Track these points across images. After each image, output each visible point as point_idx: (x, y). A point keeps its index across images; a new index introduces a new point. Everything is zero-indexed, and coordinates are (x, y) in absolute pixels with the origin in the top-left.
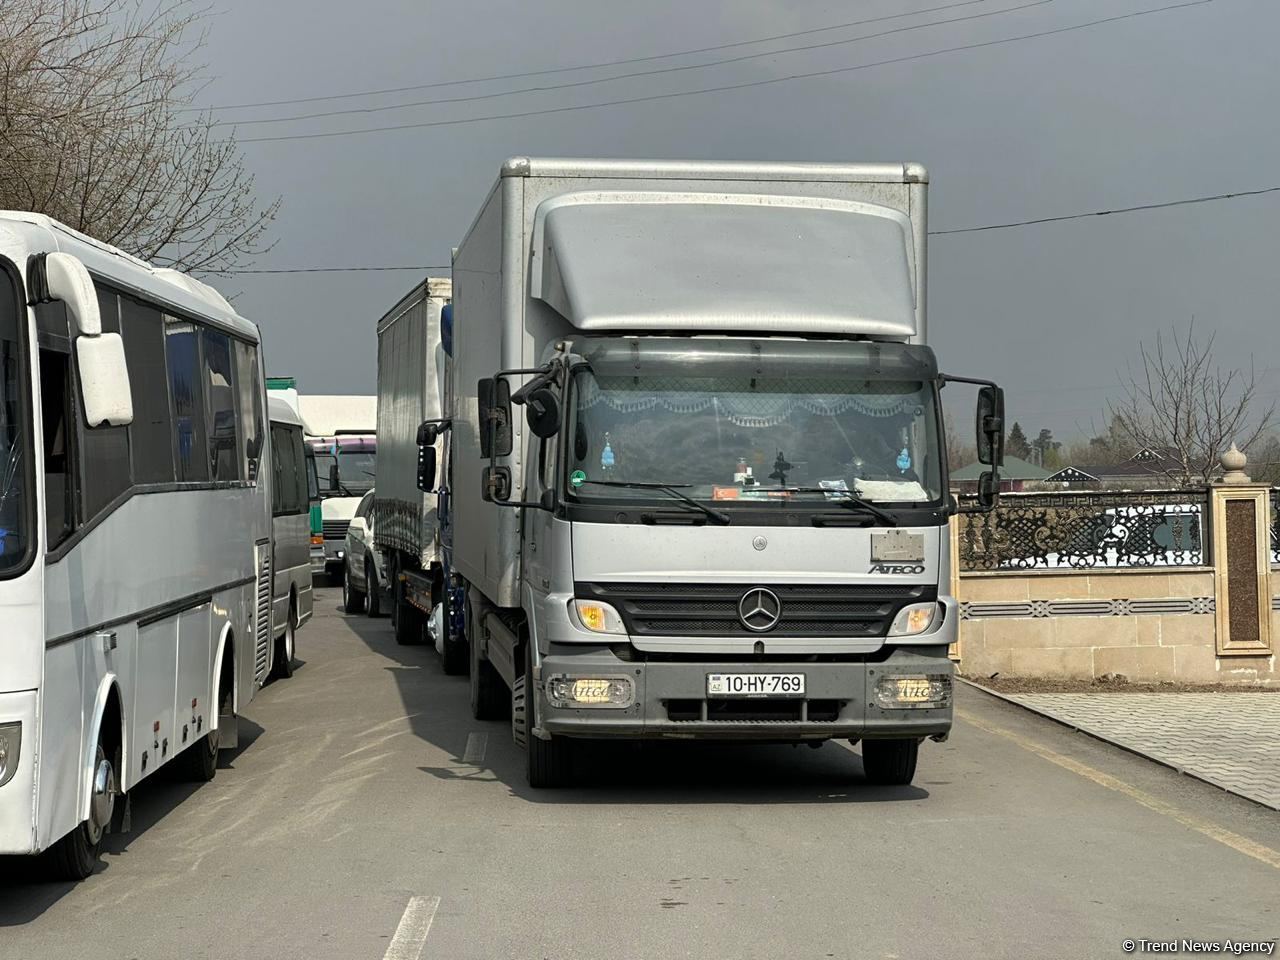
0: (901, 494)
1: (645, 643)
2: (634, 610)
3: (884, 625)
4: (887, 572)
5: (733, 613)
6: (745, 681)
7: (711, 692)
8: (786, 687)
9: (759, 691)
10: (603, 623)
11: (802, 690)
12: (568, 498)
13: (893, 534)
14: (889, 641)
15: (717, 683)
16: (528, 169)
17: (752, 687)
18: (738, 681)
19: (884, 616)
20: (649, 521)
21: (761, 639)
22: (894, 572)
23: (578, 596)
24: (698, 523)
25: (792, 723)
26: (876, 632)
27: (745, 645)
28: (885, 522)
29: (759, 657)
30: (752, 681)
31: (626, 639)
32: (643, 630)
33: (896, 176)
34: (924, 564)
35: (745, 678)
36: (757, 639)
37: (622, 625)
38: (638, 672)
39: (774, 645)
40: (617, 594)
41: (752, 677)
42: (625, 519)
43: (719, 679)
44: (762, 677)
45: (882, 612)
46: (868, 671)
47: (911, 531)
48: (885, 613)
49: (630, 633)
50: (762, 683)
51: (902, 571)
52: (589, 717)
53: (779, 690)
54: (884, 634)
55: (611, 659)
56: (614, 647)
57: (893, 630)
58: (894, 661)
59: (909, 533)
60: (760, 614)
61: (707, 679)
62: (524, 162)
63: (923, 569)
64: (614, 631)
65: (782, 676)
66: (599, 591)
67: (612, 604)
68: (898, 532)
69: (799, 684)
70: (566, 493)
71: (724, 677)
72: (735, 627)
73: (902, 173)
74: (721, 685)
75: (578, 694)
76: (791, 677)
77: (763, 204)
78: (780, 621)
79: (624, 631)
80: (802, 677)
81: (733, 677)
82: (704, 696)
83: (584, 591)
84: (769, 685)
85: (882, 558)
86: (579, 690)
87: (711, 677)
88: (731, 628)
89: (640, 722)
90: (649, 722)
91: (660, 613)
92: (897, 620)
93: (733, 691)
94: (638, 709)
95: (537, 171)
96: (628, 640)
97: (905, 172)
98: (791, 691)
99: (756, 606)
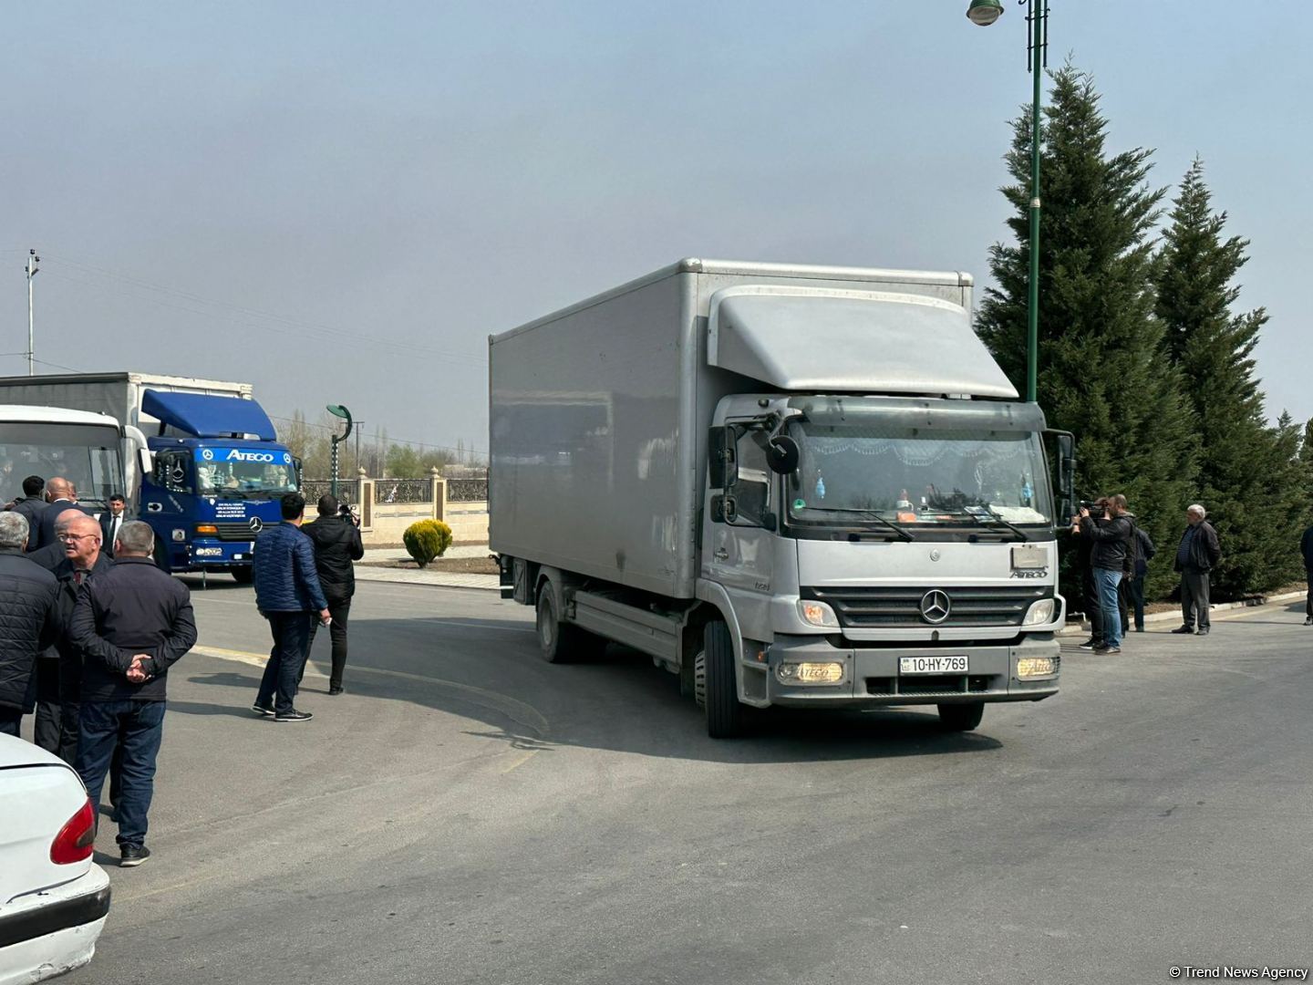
0: (1027, 517)
1: (854, 633)
2: (845, 609)
3: (1020, 617)
4: (1022, 577)
5: (915, 609)
6: (927, 662)
7: (902, 671)
8: (955, 666)
9: (936, 670)
10: (820, 618)
11: (966, 669)
12: (790, 519)
13: (1027, 548)
14: (1024, 629)
15: (906, 664)
16: (700, 266)
17: (932, 667)
18: (921, 662)
19: (1019, 611)
20: (854, 538)
21: (937, 629)
22: (1028, 576)
23: (802, 598)
24: (889, 540)
25: (958, 694)
26: (1014, 623)
27: (924, 633)
28: (1022, 539)
29: (935, 643)
30: (932, 662)
31: (838, 630)
32: (852, 624)
33: (953, 281)
34: (1046, 570)
35: (926, 659)
36: (934, 629)
37: (836, 620)
38: (849, 657)
39: (947, 633)
40: (833, 596)
41: (931, 659)
42: (838, 537)
43: (908, 661)
44: (938, 658)
45: (1018, 608)
46: (1011, 652)
47: (1040, 545)
48: (1020, 608)
49: (842, 625)
50: (938, 663)
51: (1033, 576)
52: (811, 693)
53: (950, 669)
54: (1020, 624)
55: (827, 647)
56: (828, 637)
57: (1026, 621)
58: (1027, 644)
59: (1039, 547)
60: (936, 610)
61: (899, 661)
62: (698, 262)
63: (1046, 574)
64: (829, 624)
65: (952, 658)
66: (819, 594)
67: (829, 604)
68: (1030, 547)
69: (964, 664)
70: (789, 516)
71: (911, 660)
72: (919, 619)
73: (957, 279)
74: (910, 666)
75: (804, 674)
76: (959, 658)
77: (872, 299)
78: (950, 615)
79: (838, 624)
80: (966, 658)
81: (918, 659)
82: (896, 675)
83: (807, 593)
84: (944, 664)
85: (1020, 567)
86: (805, 672)
87: (902, 660)
88: (914, 621)
89: (850, 696)
90: (856, 696)
91: (863, 609)
92: (1028, 613)
93: (918, 671)
94: (849, 686)
95: (707, 268)
96: (840, 632)
97: (959, 277)
98: (959, 670)
99: (932, 604)
